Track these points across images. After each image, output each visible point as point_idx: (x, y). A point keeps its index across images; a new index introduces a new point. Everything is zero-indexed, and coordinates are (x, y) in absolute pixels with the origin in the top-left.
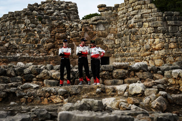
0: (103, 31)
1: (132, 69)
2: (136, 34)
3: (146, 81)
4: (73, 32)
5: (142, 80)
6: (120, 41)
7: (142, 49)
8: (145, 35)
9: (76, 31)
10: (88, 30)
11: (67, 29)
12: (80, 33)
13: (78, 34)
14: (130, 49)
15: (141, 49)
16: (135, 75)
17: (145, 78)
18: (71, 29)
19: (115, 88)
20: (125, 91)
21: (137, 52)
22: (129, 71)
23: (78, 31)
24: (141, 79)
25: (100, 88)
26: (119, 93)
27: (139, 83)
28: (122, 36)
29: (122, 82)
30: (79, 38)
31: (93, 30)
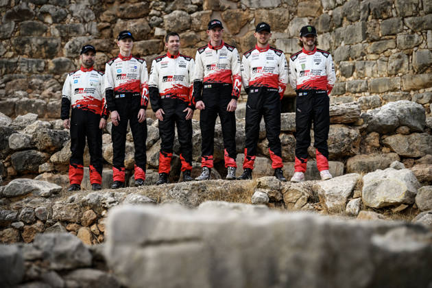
0: (273, 8)
1: (372, 124)
2: (385, 16)
3: (419, 163)
4: (172, 15)
5: (407, 162)
6: (330, 42)
7: (406, 65)
8: (415, 20)
9: (183, 10)
10: (224, 7)
11: (154, 5)
12: (198, 18)
13: (191, 21)
14: (366, 65)
15: (401, 64)
16: (383, 145)
17: (417, 154)
18: (166, 6)
19: (316, 188)
20: (351, 196)
21: (390, 75)
22: (362, 131)
23: (191, 13)
24: (402, 158)
25: (265, 187)
26: (329, 204)
27: (395, 168)
28: (339, 23)
29: (341, 169)
30: (192, 33)
31: (240, 7)
